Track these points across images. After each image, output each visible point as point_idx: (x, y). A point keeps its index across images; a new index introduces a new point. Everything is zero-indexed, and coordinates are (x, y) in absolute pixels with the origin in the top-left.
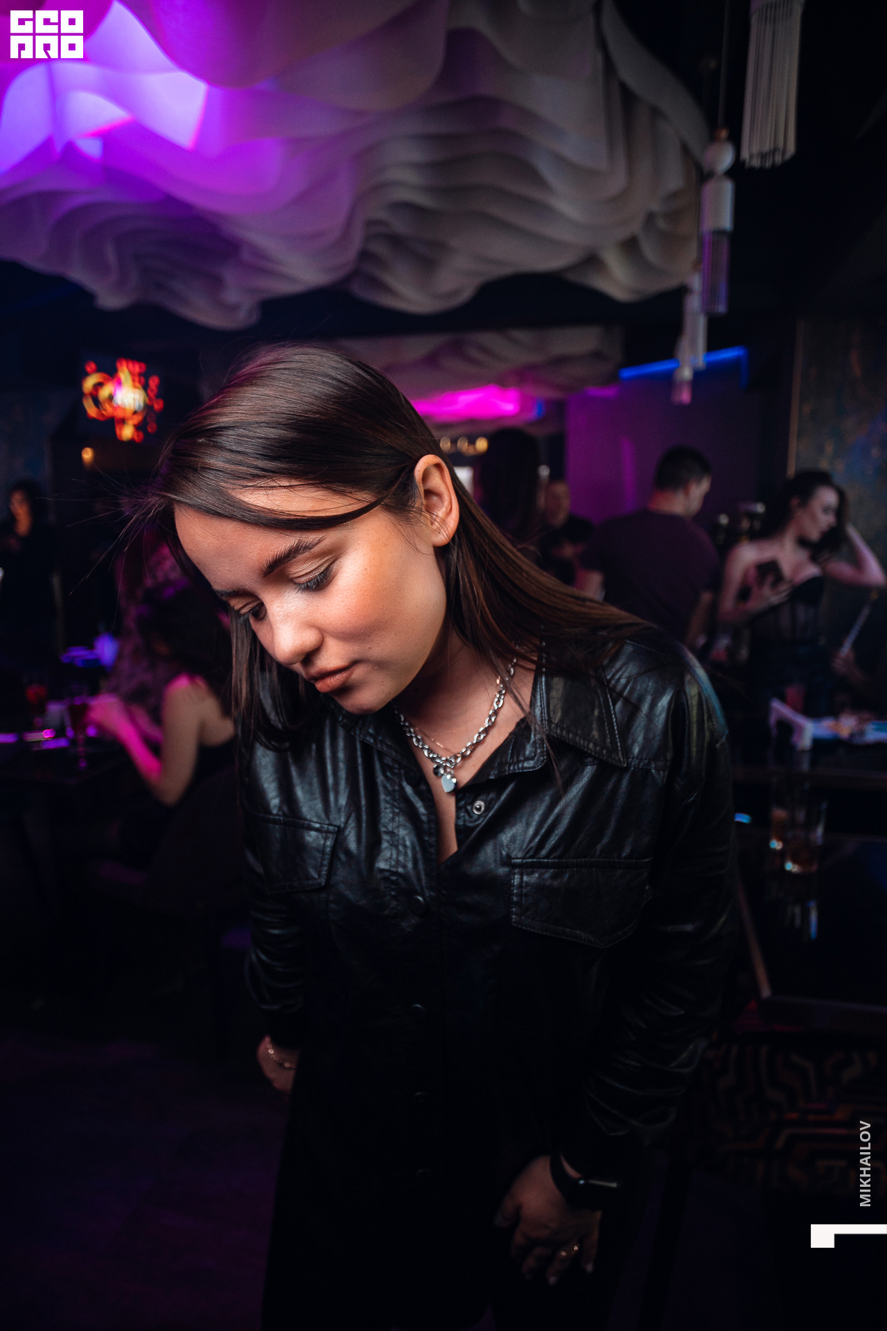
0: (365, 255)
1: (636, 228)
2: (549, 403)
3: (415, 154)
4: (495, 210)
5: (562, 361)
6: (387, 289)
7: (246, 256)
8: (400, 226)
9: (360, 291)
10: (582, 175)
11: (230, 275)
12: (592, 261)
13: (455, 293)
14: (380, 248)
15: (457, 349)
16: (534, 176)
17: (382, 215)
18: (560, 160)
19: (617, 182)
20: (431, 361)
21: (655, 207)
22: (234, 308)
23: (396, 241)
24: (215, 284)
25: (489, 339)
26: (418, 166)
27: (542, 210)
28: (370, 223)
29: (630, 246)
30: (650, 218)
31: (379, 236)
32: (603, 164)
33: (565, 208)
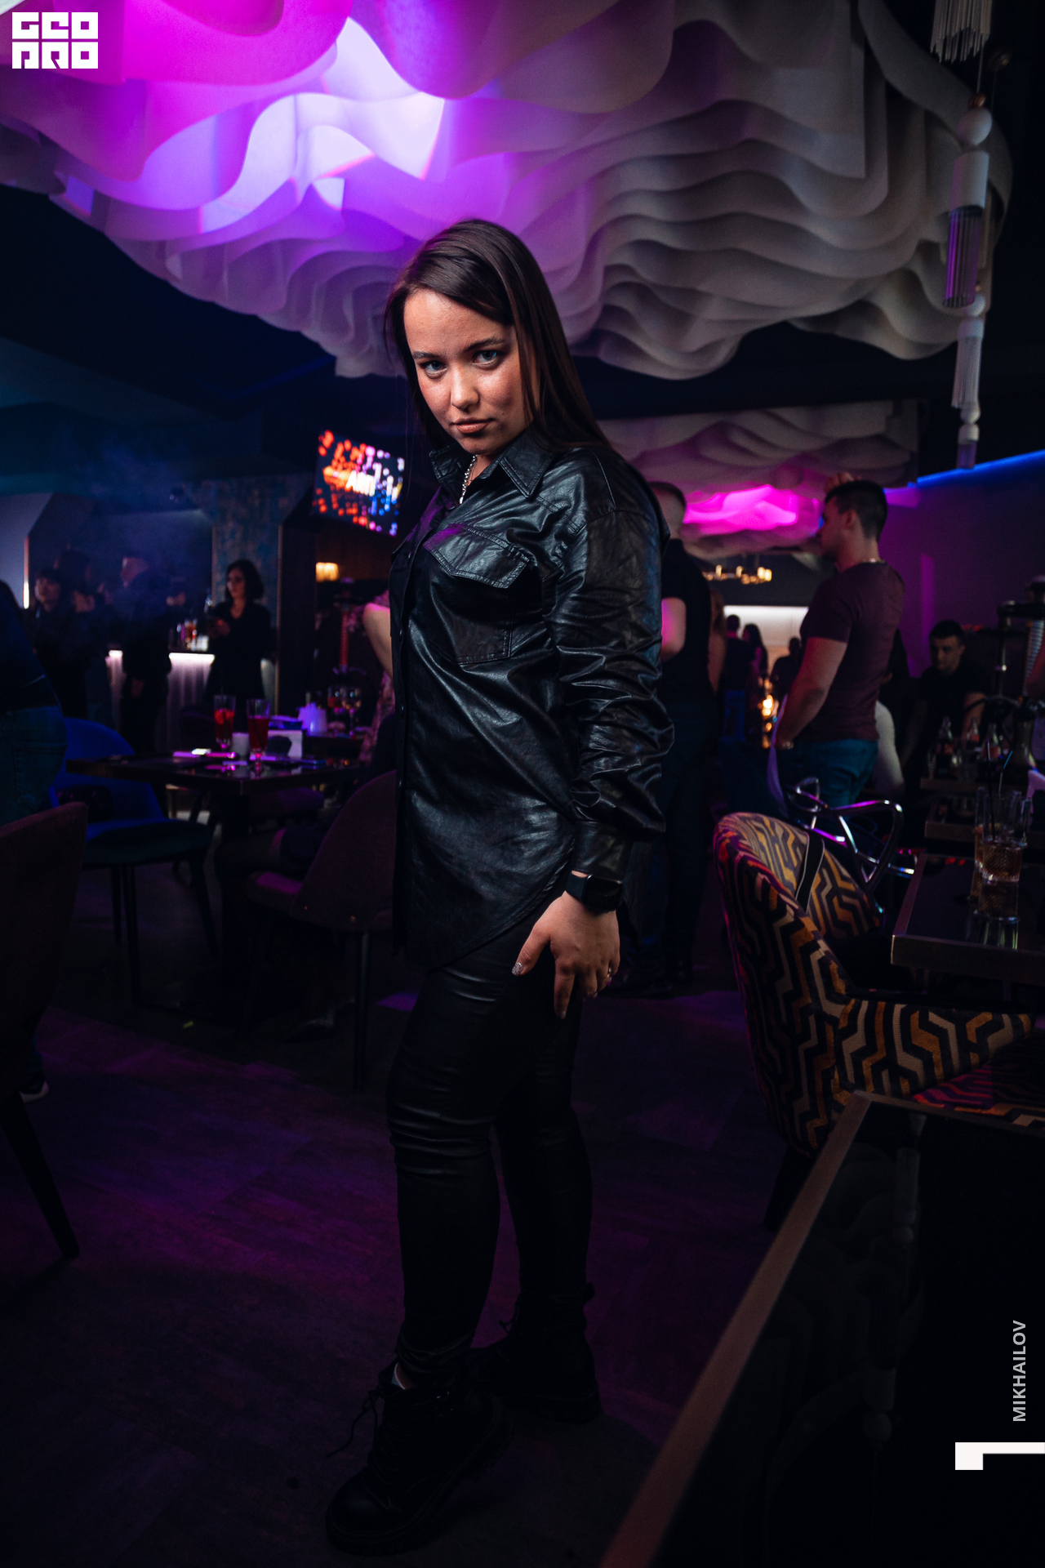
0: (609, 311)
1: (907, 255)
3: (655, 180)
4: (748, 245)
5: (842, 447)
6: (638, 352)
8: (647, 274)
9: (607, 356)
10: (838, 187)
12: (864, 309)
13: (707, 350)
14: (626, 302)
15: (720, 435)
16: (787, 198)
17: (625, 259)
18: (811, 170)
19: (879, 191)
20: (691, 448)
21: (933, 232)
23: (643, 292)
25: (754, 421)
26: (661, 195)
27: (794, 235)
28: (609, 270)
29: (910, 286)
30: (927, 250)
31: (624, 286)
32: (860, 172)
33: (823, 232)
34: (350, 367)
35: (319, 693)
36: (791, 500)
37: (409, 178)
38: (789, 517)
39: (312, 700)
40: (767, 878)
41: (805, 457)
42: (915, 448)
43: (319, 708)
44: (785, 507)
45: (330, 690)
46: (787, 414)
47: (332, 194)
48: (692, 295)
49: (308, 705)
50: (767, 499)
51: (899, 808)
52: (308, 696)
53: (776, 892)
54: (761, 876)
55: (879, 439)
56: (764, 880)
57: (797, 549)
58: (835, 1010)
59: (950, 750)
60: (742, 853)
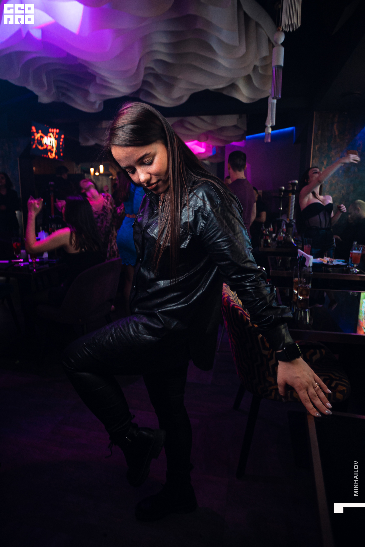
0: (144, 82)
1: (250, 71)
2: (218, 148)
3: (163, 39)
4: (196, 63)
5: (222, 129)
6: (154, 97)
7: (98, 81)
8: (159, 70)
9: (143, 98)
10: (229, 48)
11: (91, 89)
12: (233, 86)
13: (180, 98)
14: (150, 80)
15: (181, 124)
16: (210, 48)
17: (151, 65)
18: (220, 41)
19: (242, 51)
21: (257, 63)
22: (94, 103)
23: (157, 77)
24: (86, 94)
25: (194, 120)
26: (165, 44)
27: (212, 62)
28: (146, 68)
29: (248, 79)
30: (255, 68)
31: (150, 74)
32: (237, 43)
33: (223, 62)
34: (44, 99)
35: (46, 227)
36: (203, 144)
37: (71, 33)
38: (203, 150)
39: (42, 230)
40: (242, 312)
41: (210, 131)
42: (246, 129)
43: (46, 232)
44: (201, 146)
45: (50, 225)
46: (205, 118)
47: (37, 34)
48: (175, 79)
49: (41, 231)
50: (196, 144)
51: (264, 269)
52: (41, 228)
53: (245, 317)
54: (240, 311)
55: (235, 126)
56: (241, 313)
57: (205, 160)
58: (266, 353)
59: (267, 238)
60: (232, 303)
